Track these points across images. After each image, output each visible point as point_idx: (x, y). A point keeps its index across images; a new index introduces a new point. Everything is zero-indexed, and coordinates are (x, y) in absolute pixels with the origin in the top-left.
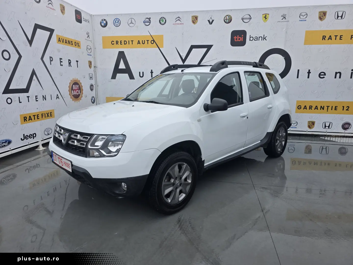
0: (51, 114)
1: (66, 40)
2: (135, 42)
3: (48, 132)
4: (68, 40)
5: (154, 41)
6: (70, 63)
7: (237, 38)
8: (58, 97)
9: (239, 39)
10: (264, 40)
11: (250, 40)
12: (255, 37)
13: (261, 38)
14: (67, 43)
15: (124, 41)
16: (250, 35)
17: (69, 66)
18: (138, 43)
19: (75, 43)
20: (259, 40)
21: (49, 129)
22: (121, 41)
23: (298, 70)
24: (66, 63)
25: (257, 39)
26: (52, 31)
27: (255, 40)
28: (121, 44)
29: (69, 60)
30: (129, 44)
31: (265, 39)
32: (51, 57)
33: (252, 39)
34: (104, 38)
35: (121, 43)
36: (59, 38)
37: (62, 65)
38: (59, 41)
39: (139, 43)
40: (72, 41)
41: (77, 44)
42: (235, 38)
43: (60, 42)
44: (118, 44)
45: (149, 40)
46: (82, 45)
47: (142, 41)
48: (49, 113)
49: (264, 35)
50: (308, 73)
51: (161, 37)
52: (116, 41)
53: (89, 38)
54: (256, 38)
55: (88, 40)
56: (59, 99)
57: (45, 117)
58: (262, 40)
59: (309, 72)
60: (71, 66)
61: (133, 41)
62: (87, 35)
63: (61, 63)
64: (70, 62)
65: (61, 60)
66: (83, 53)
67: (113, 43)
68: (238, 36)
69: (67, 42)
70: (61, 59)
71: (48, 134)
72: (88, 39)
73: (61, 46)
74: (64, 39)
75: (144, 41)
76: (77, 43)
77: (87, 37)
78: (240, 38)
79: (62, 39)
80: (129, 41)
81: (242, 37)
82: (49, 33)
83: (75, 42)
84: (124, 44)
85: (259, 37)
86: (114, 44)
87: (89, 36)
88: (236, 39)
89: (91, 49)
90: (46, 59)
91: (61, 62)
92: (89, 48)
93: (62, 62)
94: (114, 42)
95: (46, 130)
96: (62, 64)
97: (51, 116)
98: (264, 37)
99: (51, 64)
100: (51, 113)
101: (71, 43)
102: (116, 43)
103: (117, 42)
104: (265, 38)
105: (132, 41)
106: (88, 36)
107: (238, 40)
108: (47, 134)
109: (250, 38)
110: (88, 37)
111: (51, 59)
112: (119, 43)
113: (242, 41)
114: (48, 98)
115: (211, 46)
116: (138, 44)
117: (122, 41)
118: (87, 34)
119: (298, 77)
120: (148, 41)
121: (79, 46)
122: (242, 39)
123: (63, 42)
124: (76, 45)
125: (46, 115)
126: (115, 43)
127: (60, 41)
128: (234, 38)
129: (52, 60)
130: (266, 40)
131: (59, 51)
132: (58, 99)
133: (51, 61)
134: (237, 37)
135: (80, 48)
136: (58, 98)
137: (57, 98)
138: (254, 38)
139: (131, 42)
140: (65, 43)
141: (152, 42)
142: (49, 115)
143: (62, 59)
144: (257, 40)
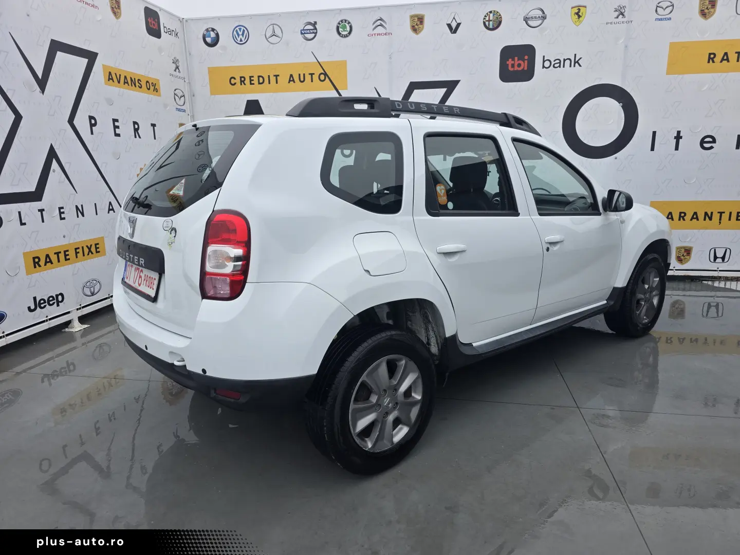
0: (96, 248)
1: (125, 77)
2: (283, 79)
3: (92, 289)
4: (131, 78)
5: (325, 74)
6: (136, 130)
7: (513, 62)
8: (111, 208)
9: (519, 65)
10: (574, 66)
11: (544, 67)
12: (554, 61)
13: (568, 62)
14: (127, 83)
15: (259, 77)
16: (544, 57)
17: (136, 137)
18: (290, 81)
19: (148, 84)
20: (564, 67)
21: (95, 282)
22: (250, 77)
23: (654, 133)
24: (126, 129)
25: (559, 63)
26: (91, 57)
27: (556, 66)
28: (251, 84)
29: (135, 123)
30: (269, 83)
31: (577, 64)
32: (91, 118)
33: (547, 64)
34: (212, 71)
35: (252, 82)
36: (110, 73)
37: (118, 135)
38: (110, 78)
39: (291, 79)
40: (139, 80)
41: (152, 87)
42: (510, 62)
43: (111, 81)
44: (245, 84)
45: (314, 74)
46: (162, 87)
47: (299, 75)
48: (91, 245)
49: (575, 55)
50: (675, 138)
51: (342, 65)
52: (241, 77)
53: (179, 72)
54: (558, 61)
55: (177, 77)
56: (114, 212)
57: (84, 255)
58: (570, 66)
59: (678, 137)
60: (140, 137)
61: (278, 75)
62: (174, 66)
63: (116, 129)
64: (136, 126)
65: (116, 124)
66: (166, 106)
67: (233, 81)
68: (516, 58)
69: (129, 82)
70: (115, 121)
71: (93, 294)
72: (177, 73)
73: (115, 91)
74: (120, 75)
75: (304, 74)
76: (152, 83)
77: (174, 69)
78: (521, 62)
79: (116, 74)
80: (269, 76)
81: (526, 62)
82: (87, 60)
83: (147, 82)
84: (259, 83)
85: (565, 60)
86: (235, 84)
87: (179, 68)
88: (513, 66)
89: (184, 96)
90: (81, 121)
91: (116, 127)
92: (180, 94)
93: (118, 127)
94: (235, 79)
95: (88, 284)
96: (118, 131)
97: (97, 252)
98: (576, 60)
99: (92, 133)
100: (96, 245)
101: (137, 84)
102: (241, 81)
103: (243, 79)
104: (577, 62)
105: (276, 76)
106: (177, 67)
107: (516, 68)
108: (90, 294)
109: (544, 61)
110: (177, 70)
111: (93, 122)
112: (247, 81)
113: (526, 69)
114: (89, 210)
115: (456, 83)
116: (289, 83)
117: (253, 77)
118: (173, 62)
119: (652, 149)
120: (313, 76)
121: (156, 90)
122: (524, 65)
123: (119, 82)
124: (149, 89)
125: (86, 250)
126: (238, 81)
127: (112, 79)
128: (508, 62)
129: (95, 124)
130: (580, 66)
131: (110, 102)
132: (111, 212)
133: (92, 125)
134: (513, 60)
135: (160, 95)
136: (113, 209)
137: (109, 210)
138: (553, 63)
139: (273, 79)
140: (125, 83)
141: (322, 77)
142: (93, 249)
143: (117, 121)
144: (560, 66)
